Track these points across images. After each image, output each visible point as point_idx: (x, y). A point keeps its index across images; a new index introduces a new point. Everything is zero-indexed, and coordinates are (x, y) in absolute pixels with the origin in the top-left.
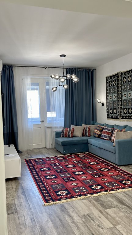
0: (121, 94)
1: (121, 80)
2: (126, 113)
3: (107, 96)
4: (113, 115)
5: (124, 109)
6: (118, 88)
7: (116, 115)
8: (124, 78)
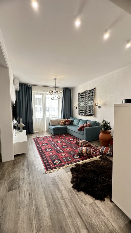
0: (87, 102)
1: (87, 95)
2: (89, 113)
3: (79, 103)
4: (82, 113)
5: (88, 110)
6: (85, 99)
7: (84, 113)
8: (88, 94)
